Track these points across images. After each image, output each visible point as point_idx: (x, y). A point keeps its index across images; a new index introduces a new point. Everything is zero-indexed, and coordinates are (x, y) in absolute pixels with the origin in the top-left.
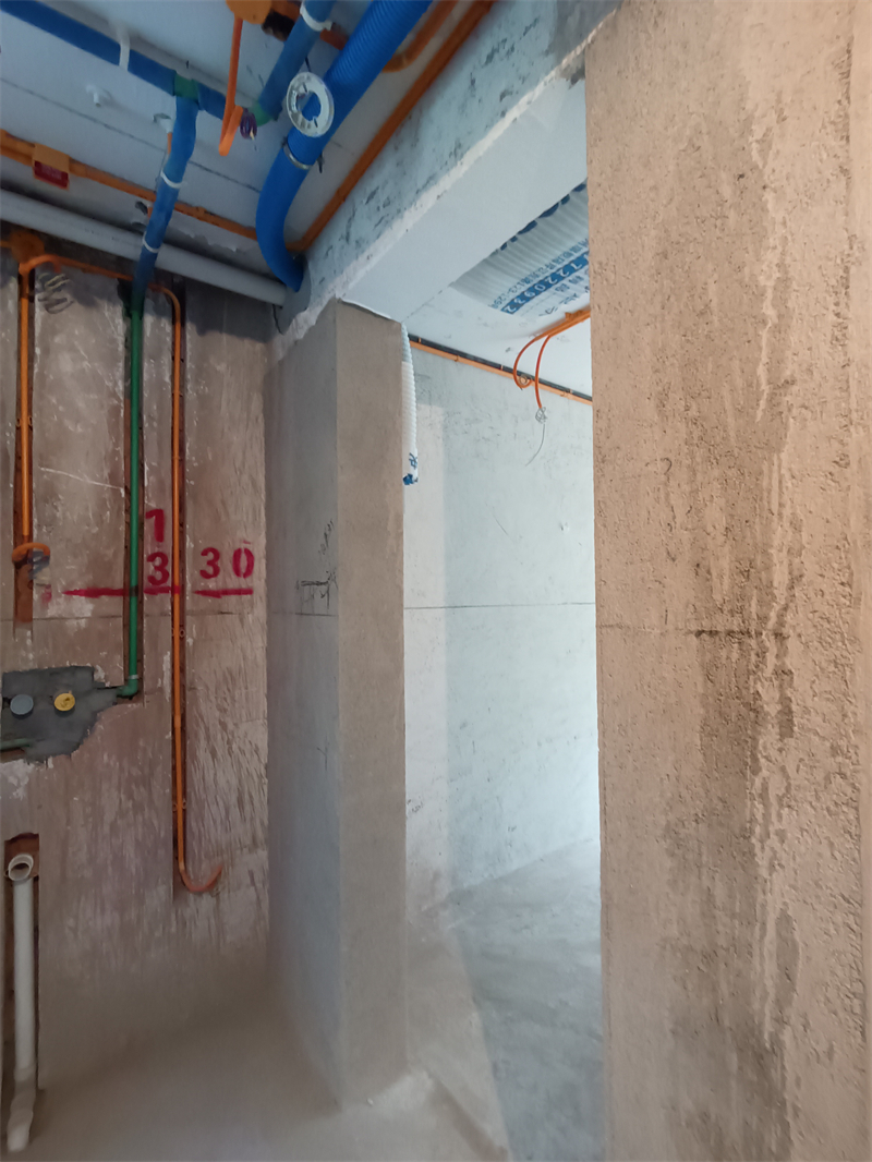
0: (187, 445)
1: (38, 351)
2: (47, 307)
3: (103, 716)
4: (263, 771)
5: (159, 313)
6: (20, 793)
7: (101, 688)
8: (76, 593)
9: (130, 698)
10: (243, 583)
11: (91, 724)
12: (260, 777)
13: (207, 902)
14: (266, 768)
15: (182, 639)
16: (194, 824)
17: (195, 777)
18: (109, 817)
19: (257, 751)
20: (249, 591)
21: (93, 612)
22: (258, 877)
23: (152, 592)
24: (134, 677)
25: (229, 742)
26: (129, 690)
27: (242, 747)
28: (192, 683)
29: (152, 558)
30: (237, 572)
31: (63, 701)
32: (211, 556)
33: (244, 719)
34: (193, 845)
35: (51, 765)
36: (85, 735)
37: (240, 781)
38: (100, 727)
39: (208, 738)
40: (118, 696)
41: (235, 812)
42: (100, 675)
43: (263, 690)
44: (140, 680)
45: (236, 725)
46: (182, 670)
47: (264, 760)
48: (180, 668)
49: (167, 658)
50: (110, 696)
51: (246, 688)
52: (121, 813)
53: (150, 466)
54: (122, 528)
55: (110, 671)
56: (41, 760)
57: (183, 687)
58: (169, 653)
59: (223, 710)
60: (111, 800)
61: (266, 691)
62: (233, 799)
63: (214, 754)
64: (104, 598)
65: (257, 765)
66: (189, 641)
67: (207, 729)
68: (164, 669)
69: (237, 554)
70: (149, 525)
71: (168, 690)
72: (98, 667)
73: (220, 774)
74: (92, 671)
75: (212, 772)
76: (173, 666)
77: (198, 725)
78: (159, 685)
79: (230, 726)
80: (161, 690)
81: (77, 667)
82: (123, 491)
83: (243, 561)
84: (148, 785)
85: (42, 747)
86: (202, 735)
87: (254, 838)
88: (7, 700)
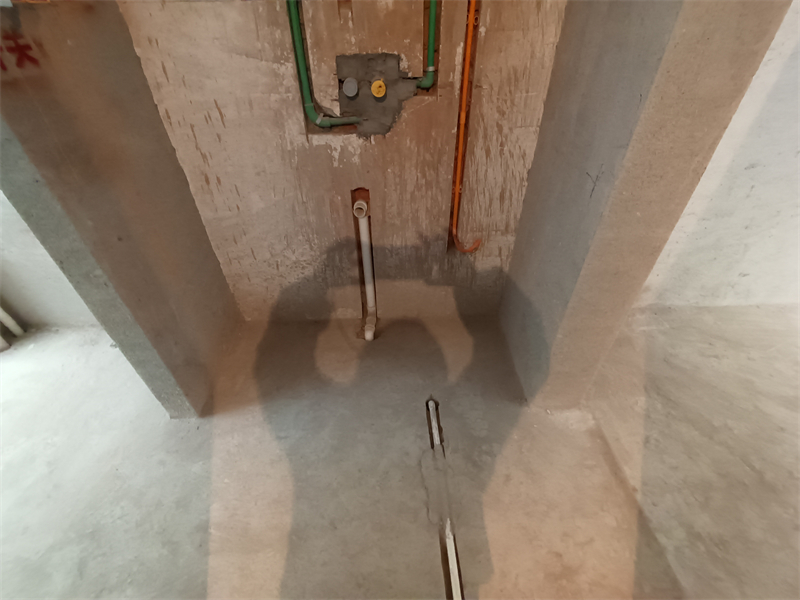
3: (407, 105)
4: (526, 175)
6: (356, 159)
7: (405, 78)
9: (427, 89)
11: (398, 110)
12: (522, 180)
14: (529, 172)
15: (476, 27)
16: (466, 206)
17: (470, 170)
18: (410, 188)
19: (524, 156)
22: (505, 252)
24: (431, 69)
25: (502, 145)
26: (427, 83)
27: (512, 150)
28: (479, 81)
31: (377, 88)
33: (519, 124)
34: (463, 219)
35: (373, 142)
36: (394, 121)
37: (505, 181)
38: (404, 115)
39: (485, 136)
40: (418, 87)
41: (496, 204)
42: (404, 64)
43: (544, 95)
44: (436, 72)
45: (511, 129)
46: (472, 65)
47: (529, 165)
48: (470, 62)
49: (460, 50)
50: (411, 86)
51: (527, 92)
52: (418, 187)
55: (412, 62)
56: (366, 136)
57: (470, 83)
58: (462, 44)
59: (502, 113)
60: (412, 175)
61: (545, 97)
62: (497, 194)
63: (488, 152)
65: (521, 169)
66: (482, 30)
67: (485, 129)
68: (456, 63)
71: (457, 86)
72: (403, 56)
73: (490, 170)
74: (398, 59)
75: (484, 168)
76: (464, 60)
77: (478, 123)
78: (450, 80)
79: (506, 130)
80: (452, 85)
81: (386, 55)
84: (436, 170)
85: (367, 126)
86: (481, 134)
87: (507, 226)
88: (341, 82)
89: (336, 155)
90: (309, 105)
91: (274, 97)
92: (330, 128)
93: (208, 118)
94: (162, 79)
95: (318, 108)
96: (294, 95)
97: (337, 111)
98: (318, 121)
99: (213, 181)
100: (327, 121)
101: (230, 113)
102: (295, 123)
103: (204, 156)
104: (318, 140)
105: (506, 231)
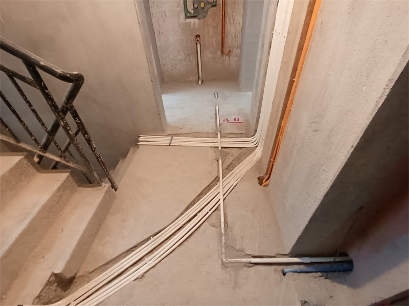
3: (209, 10)
6: (197, 26)
7: (209, 3)
9: (214, 6)
11: (208, 11)
12: (240, 31)
13: (227, 58)
16: (226, 40)
17: (226, 28)
18: (211, 34)
19: (240, 24)
22: (238, 56)
25: (234, 20)
26: (214, 4)
27: (236, 22)
28: (226, 3)
31: (202, 5)
33: (237, 14)
34: (225, 44)
35: (201, 21)
36: (206, 15)
37: (235, 32)
38: (209, 13)
39: (229, 18)
40: (212, 6)
41: (234, 38)
44: (216, 1)
47: (241, 26)
50: (210, 5)
51: (239, 5)
52: (213, 34)
56: (199, 19)
59: (233, 11)
60: (211, 30)
62: (234, 36)
63: (230, 23)
65: (239, 28)
73: (231, 28)
77: (227, 15)
79: (234, 16)
80: (220, 4)
84: (217, 29)
85: (200, 16)
86: (228, 17)
87: (237, 46)
88: (194, 5)
89: (192, 25)
90: (186, 11)
91: (178, 9)
92: (191, 17)
93: (162, 15)
94: (153, 5)
95: (188, 12)
96: (183, 8)
97: (193, 12)
98: (188, 15)
99: (161, 33)
100: (190, 15)
101: (167, 14)
102: (183, 16)
103: (160, 26)
104: (188, 20)
105: (237, 48)
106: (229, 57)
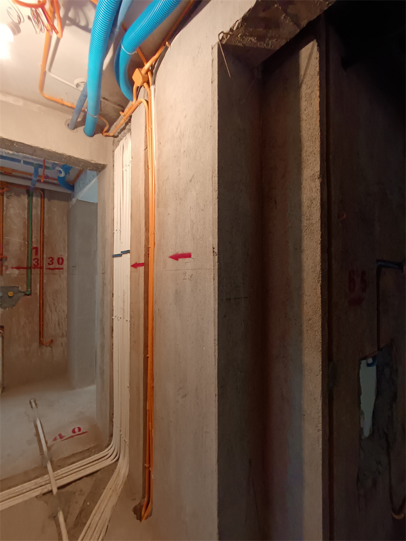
0: (45, 231)
1: (5, 208)
2: (8, 198)
3: (21, 299)
4: (66, 317)
5: (37, 196)
7: (20, 292)
8: (14, 268)
9: (28, 295)
10: (60, 266)
11: (18, 300)
12: (65, 318)
13: (49, 349)
14: (67, 316)
15: (43, 280)
16: (45, 329)
17: (46, 317)
19: (64, 311)
20: (62, 269)
21: (19, 273)
22: (64, 345)
23: (34, 268)
24: (29, 290)
25: (56, 308)
26: (28, 293)
27: (59, 310)
28: (45, 292)
29: (34, 260)
30: (59, 263)
31: (10, 294)
32: (51, 259)
33: (60, 302)
34: (45, 334)
35: (7, 310)
36: (16, 303)
37: (59, 319)
38: (20, 302)
39: (50, 307)
40: (25, 294)
41: (57, 326)
42: (20, 288)
44: (31, 291)
45: (58, 304)
46: (42, 289)
47: (66, 313)
49: (38, 286)
50: (23, 294)
51: (61, 295)
52: (25, 323)
53: (35, 236)
54: (26, 252)
55: (23, 288)
56: (4, 308)
57: (43, 293)
58: (39, 284)
59: (54, 300)
60: (23, 320)
62: (57, 323)
63: (51, 311)
64: (22, 269)
65: (64, 315)
66: (45, 281)
67: (49, 304)
68: (37, 288)
69: (59, 259)
70: (34, 251)
71: (38, 293)
73: (53, 316)
74: (18, 287)
75: (51, 316)
76: (40, 288)
77: (47, 303)
79: (56, 304)
80: (37, 293)
81: (14, 286)
82: (27, 242)
83: (60, 261)
84: (32, 317)
85: (5, 305)
86: (48, 306)
87: (63, 334)
105: (62, 337)
106: (52, 347)
